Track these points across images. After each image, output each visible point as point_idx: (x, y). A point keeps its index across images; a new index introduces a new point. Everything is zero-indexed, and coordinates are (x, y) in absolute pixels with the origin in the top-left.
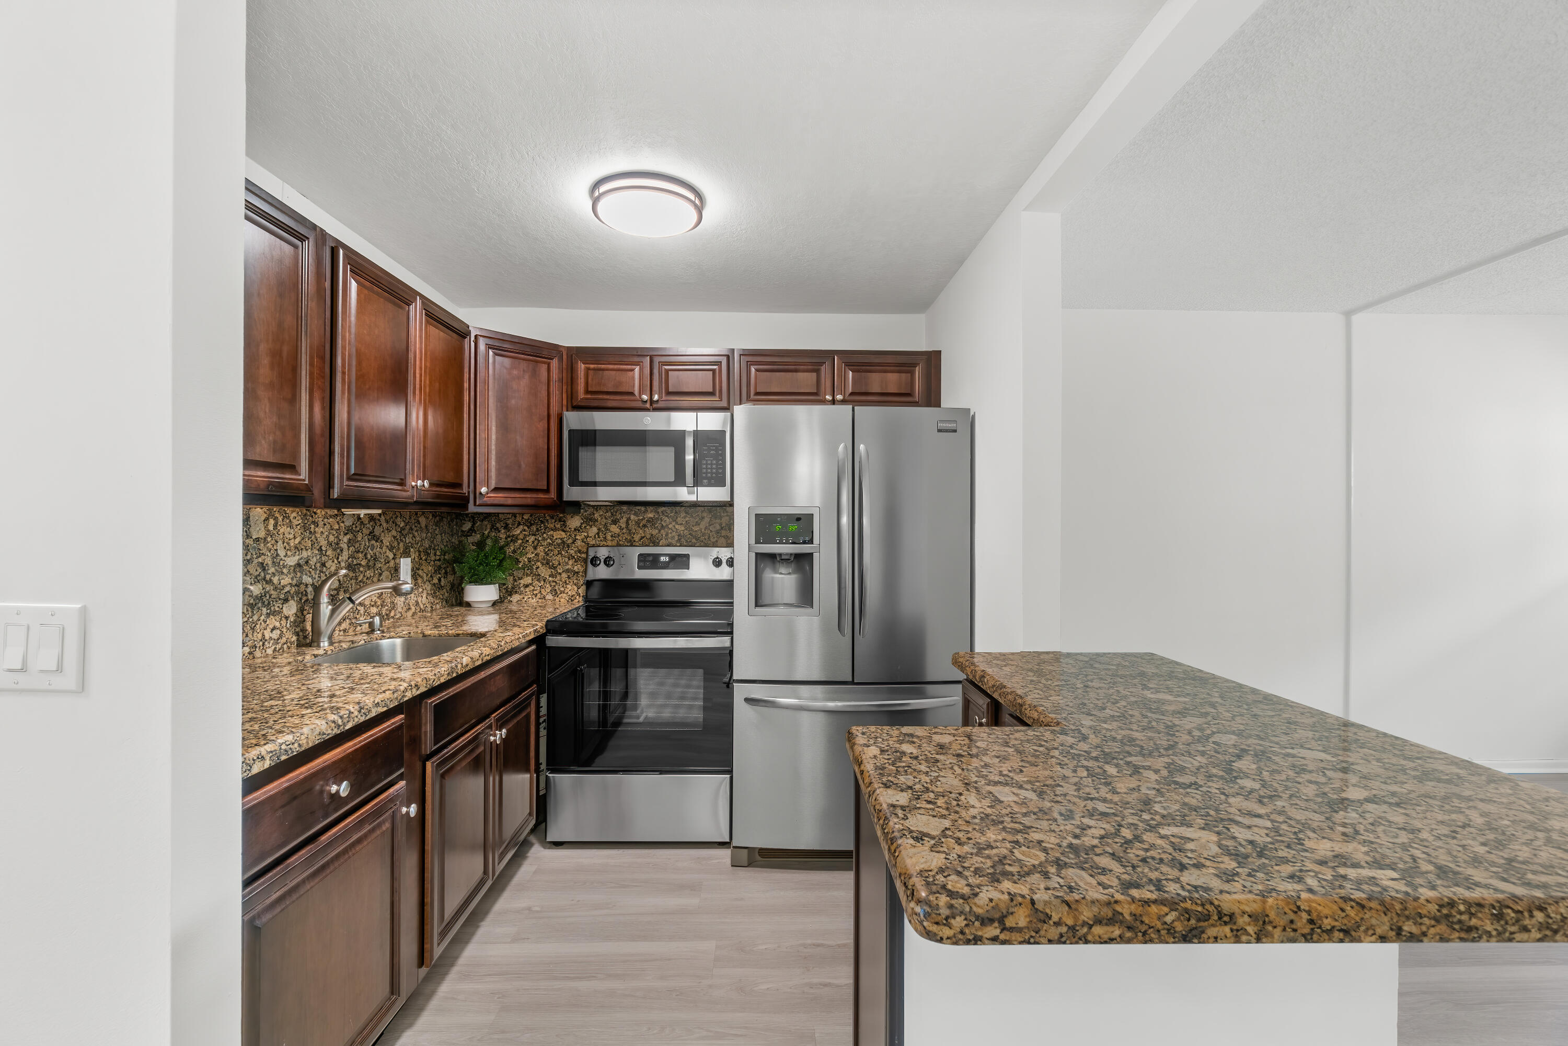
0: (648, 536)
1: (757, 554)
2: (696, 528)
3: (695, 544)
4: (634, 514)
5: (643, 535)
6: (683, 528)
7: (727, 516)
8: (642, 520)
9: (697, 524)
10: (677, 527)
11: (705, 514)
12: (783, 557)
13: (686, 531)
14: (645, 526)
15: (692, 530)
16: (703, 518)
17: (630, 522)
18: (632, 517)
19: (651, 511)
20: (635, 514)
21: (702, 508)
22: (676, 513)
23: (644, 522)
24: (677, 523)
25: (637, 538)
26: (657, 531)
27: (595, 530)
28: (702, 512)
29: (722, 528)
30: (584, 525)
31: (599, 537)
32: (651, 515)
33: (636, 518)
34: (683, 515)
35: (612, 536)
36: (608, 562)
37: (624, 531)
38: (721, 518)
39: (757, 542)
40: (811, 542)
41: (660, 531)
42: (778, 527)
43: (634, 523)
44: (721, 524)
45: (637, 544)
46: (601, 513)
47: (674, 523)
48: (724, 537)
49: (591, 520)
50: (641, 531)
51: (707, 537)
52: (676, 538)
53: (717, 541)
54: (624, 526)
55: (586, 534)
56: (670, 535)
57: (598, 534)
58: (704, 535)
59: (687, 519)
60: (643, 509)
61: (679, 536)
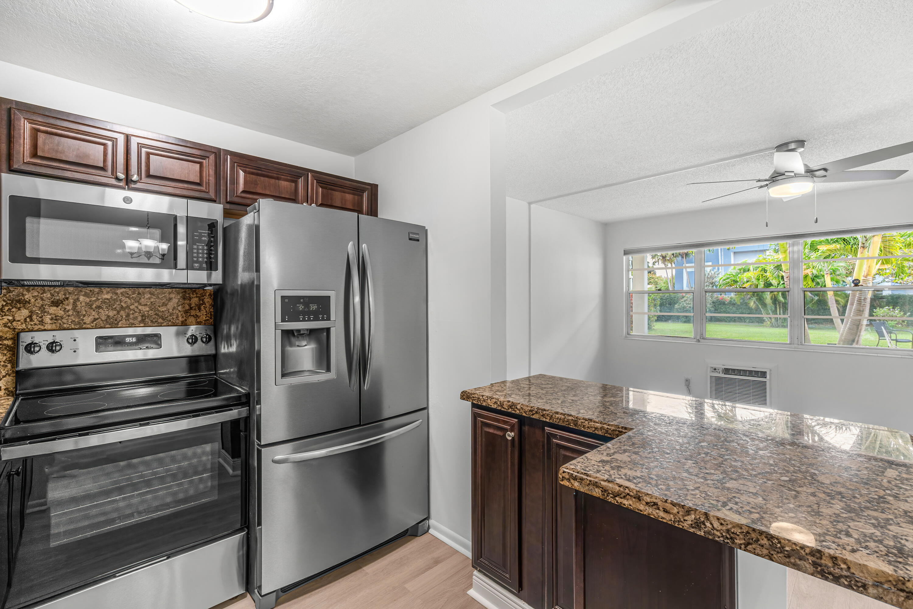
0: (104, 318)
1: (283, 331)
2: (163, 309)
3: (162, 323)
4: (84, 295)
5: (97, 317)
6: (148, 309)
7: (197, 297)
8: (95, 301)
9: (164, 304)
10: (140, 307)
11: (172, 296)
12: (302, 332)
13: (150, 312)
14: (99, 307)
15: (158, 310)
16: (170, 299)
17: (78, 303)
18: (82, 298)
19: (108, 293)
20: (86, 295)
21: (170, 290)
22: (139, 294)
23: (98, 303)
24: (140, 304)
25: (88, 320)
26: (115, 312)
27: (25, 312)
28: (170, 293)
29: (191, 308)
30: (7, 308)
31: (31, 320)
32: (108, 296)
33: (88, 300)
34: (147, 296)
35: (52, 319)
36: (52, 347)
37: (70, 313)
38: (190, 299)
39: (283, 320)
40: (329, 319)
41: (118, 312)
42: (301, 307)
43: (83, 304)
44: (190, 305)
45: (89, 326)
46: (36, 294)
47: (136, 304)
48: (193, 316)
49: (19, 301)
50: (94, 313)
51: (175, 317)
52: (140, 319)
53: (186, 320)
54: (69, 307)
55: (11, 318)
56: (131, 316)
57: (30, 317)
58: (171, 314)
59: (152, 300)
60: (97, 290)
61: (142, 316)
